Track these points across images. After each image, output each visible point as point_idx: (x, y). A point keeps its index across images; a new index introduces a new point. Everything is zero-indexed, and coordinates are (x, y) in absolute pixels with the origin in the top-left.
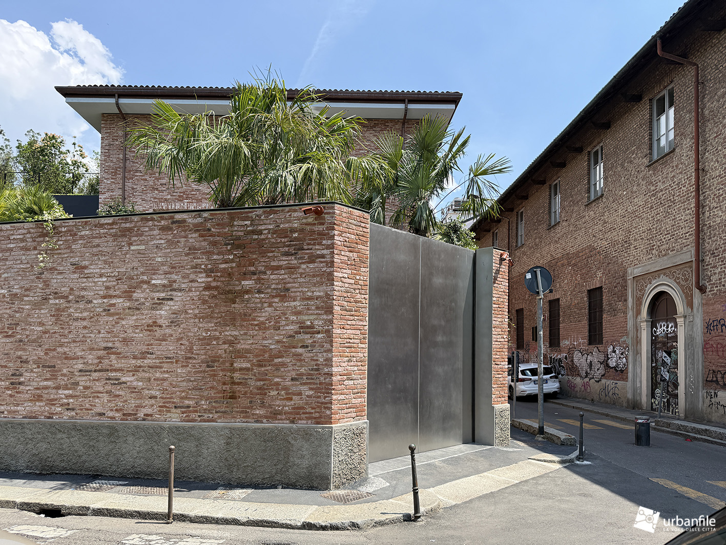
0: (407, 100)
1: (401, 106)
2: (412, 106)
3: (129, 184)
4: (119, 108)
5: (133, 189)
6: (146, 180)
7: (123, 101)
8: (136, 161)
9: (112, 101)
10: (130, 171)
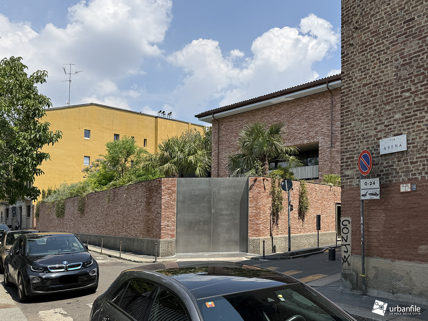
0: (327, 82)
1: (325, 85)
2: (330, 84)
3: (220, 147)
4: (214, 118)
5: (222, 149)
6: (226, 144)
7: (215, 115)
8: (223, 137)
9: (211, 116)
10: (221, 141)
